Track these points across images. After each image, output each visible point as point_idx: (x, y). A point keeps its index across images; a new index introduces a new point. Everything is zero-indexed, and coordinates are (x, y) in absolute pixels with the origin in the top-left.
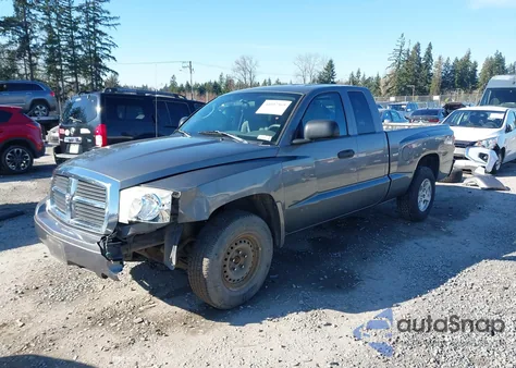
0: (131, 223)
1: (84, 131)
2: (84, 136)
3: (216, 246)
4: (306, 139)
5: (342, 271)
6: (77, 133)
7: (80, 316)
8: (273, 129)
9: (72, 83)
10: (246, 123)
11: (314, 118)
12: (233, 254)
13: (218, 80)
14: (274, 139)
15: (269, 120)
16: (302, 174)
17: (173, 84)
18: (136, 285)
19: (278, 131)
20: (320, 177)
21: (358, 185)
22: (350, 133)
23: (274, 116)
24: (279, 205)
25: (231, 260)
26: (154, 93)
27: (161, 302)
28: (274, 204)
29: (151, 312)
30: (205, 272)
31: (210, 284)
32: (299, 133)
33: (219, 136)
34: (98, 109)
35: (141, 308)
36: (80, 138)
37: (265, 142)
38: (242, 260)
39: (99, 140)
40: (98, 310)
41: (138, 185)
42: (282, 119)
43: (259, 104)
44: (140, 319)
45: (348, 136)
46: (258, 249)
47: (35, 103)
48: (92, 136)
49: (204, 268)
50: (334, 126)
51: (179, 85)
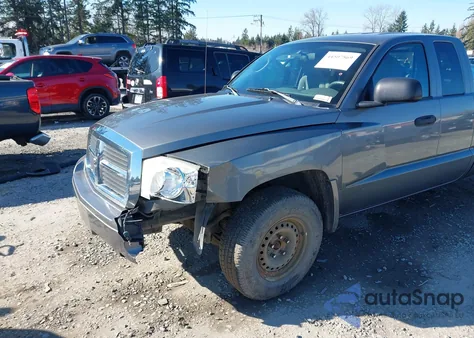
0: (153, 198)
1: (147, 82)
2: (147, 87)
3: (251, 232)
4: (376, 101)
5: (407, 262)
6: (141, 85)
7: (106, 287)
8: (335, 87)
9: (156, 36)
10: (305, 78)
11: (388, 76)
12: (273, 238)
13: (287, 33)
14: (335, 101)
15: (331, 75)
16: (367, 140)
17: (245, 37)
18: (171, 253)
19: (341, 90)
20: (389, 144)
21: (436, 158)
22: (433, 95)
23: (337, 71)
24: (334, 184)
25: (270, 245)
26: (227, 46)
27: (192, 279)
28: (328, 183)
29: (179, 293)
30: (236, 260)
31: (241, 275)
32: (367, 93)
33: (269, 94)
34: (160, 60)
35: (170, 285)
36: (143, 89)
37: (323, 104)
38: (284, 245)
39: (160, 91)
40: (126, 282)
41: (163, 155)
42: (347, 75)
43: (319, 57)
44: (165, 301)
45: (430, 97)
46: (303, 233)
47: (120, 54)
48: (154, 87)
49: (236, 256)
50: (415, 86)
51: (250, 38)
